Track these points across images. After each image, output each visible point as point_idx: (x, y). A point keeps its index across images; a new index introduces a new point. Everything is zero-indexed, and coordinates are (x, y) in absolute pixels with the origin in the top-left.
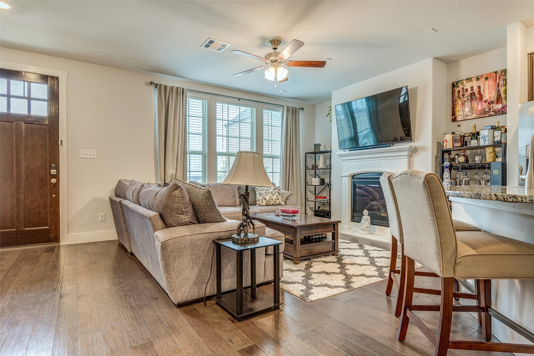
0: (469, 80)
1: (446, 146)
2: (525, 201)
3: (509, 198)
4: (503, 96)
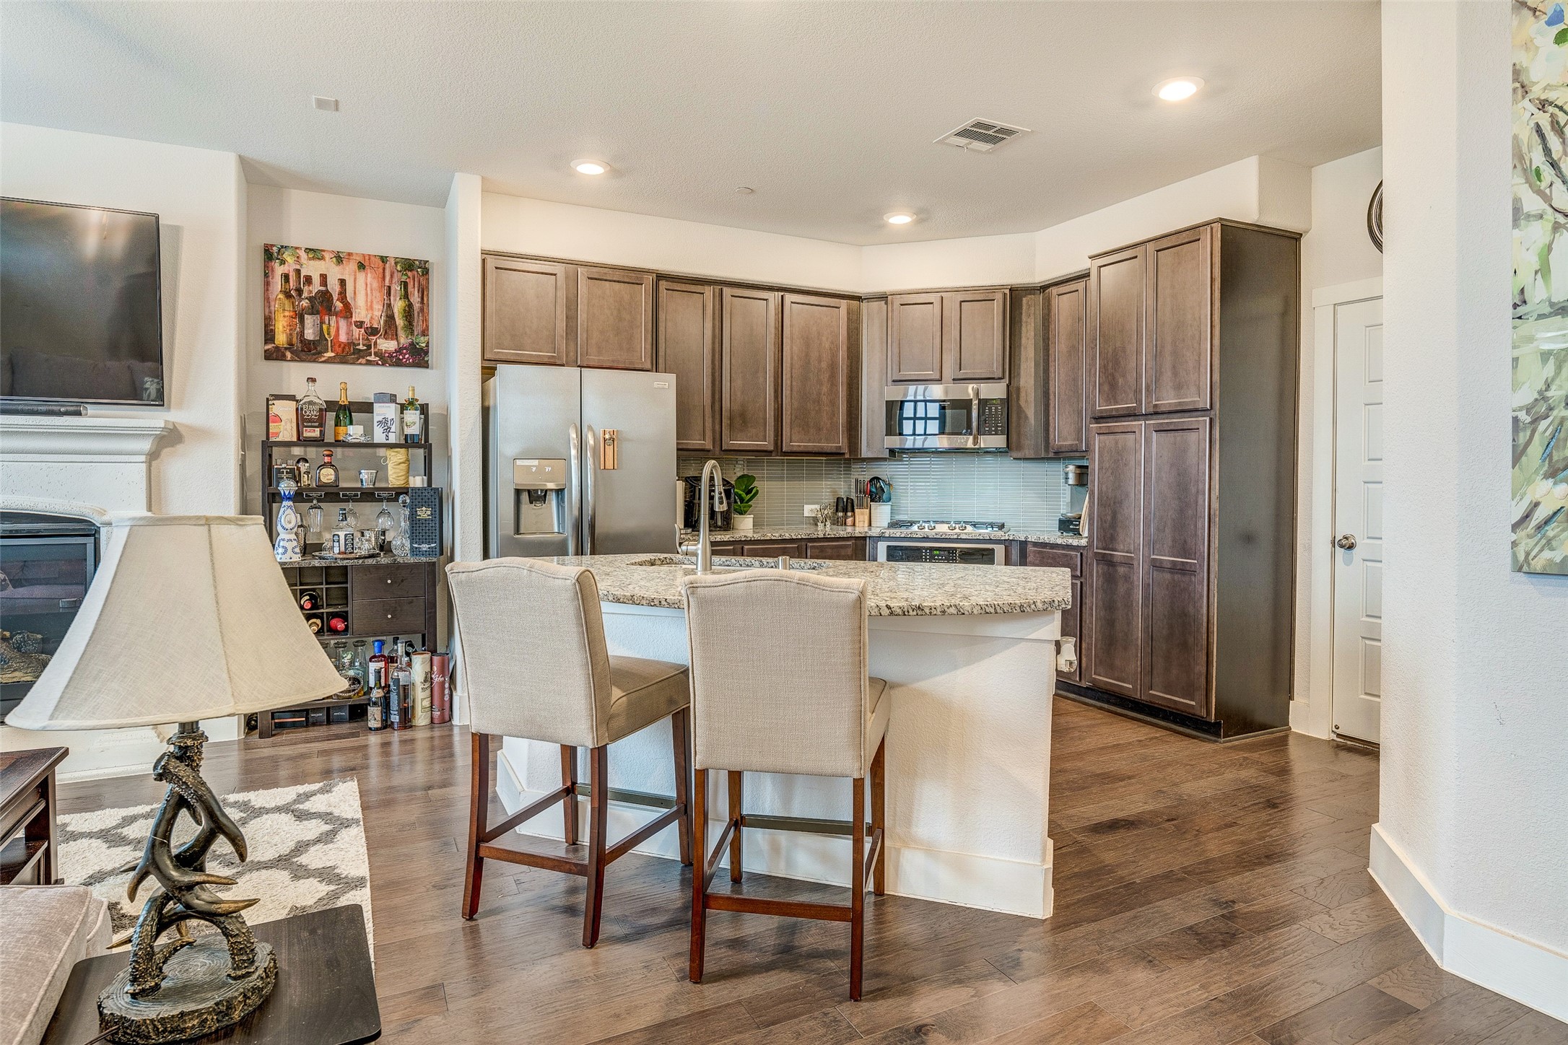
0: (315, 254)
1: (277, 434)
4: (400, 322)
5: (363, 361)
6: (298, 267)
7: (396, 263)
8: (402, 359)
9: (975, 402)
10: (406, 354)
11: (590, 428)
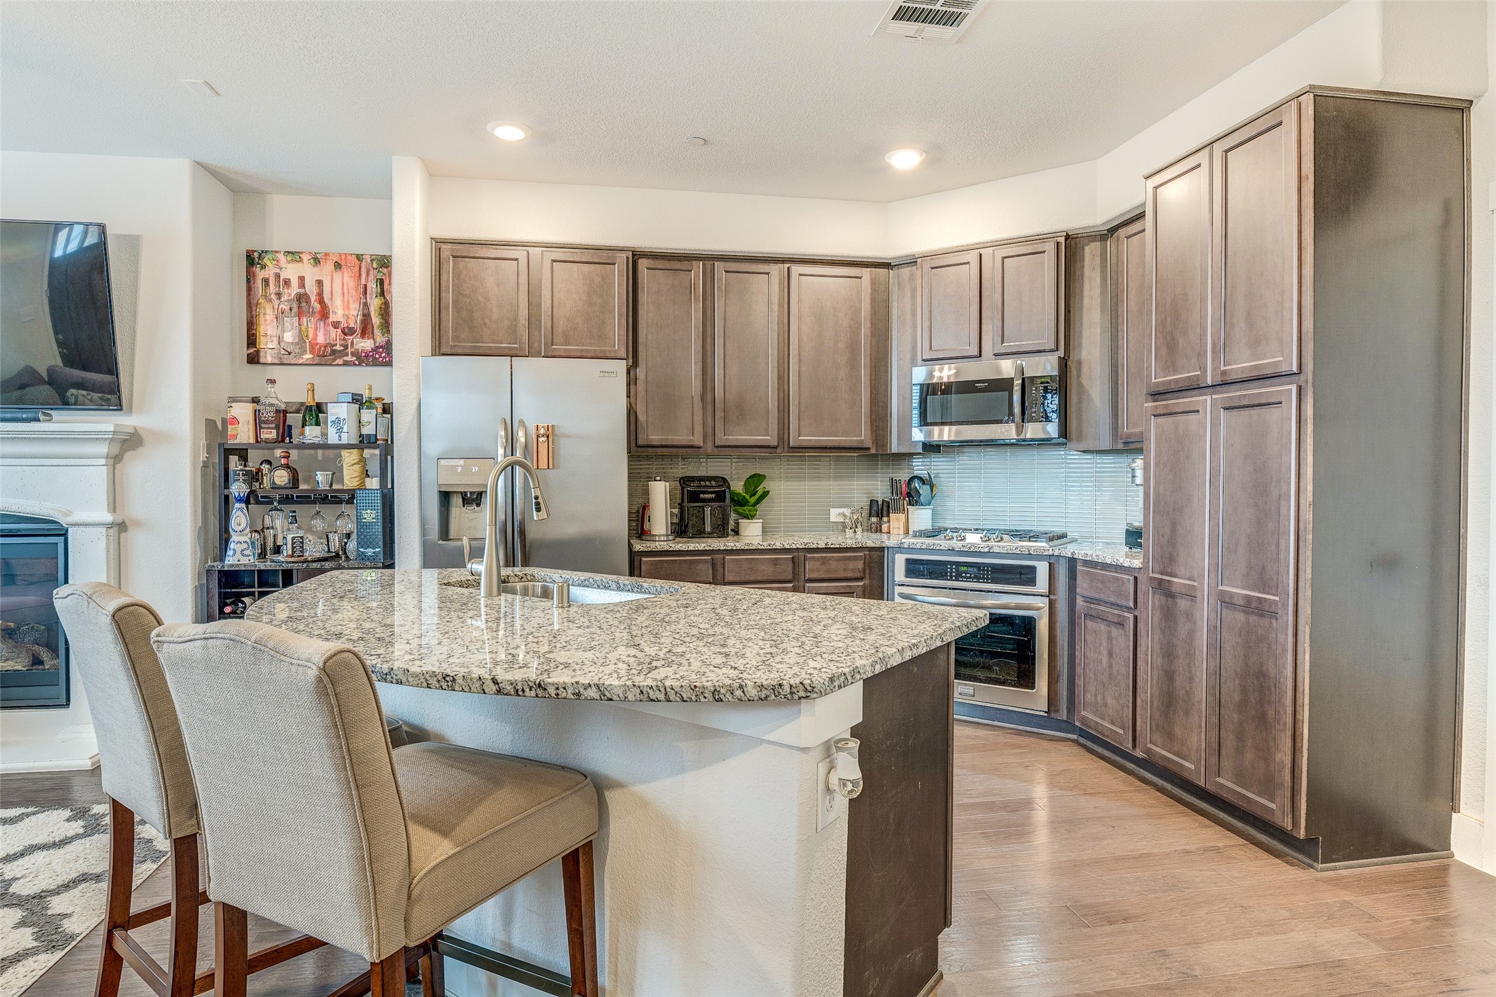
0: (295, 256)
1: (235, 437)
2: (564, 695)
3: (527, 690)
4: (376, 320)
5: (340, 361)
6: (278, 271)
7: (372, 261)
8: (378, 358)
9: (1018, 382)
10: (382, 353)
11: (522, 423)
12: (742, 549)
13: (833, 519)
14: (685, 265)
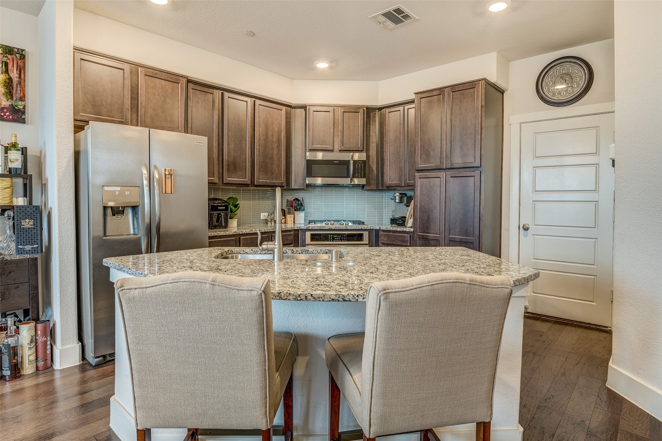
4: (2, 89)
8: (3, 116)
9: (352, 162)
11: (155, 167)
12: (249, 233)
13: (262, 218)
14: (211, 90)
